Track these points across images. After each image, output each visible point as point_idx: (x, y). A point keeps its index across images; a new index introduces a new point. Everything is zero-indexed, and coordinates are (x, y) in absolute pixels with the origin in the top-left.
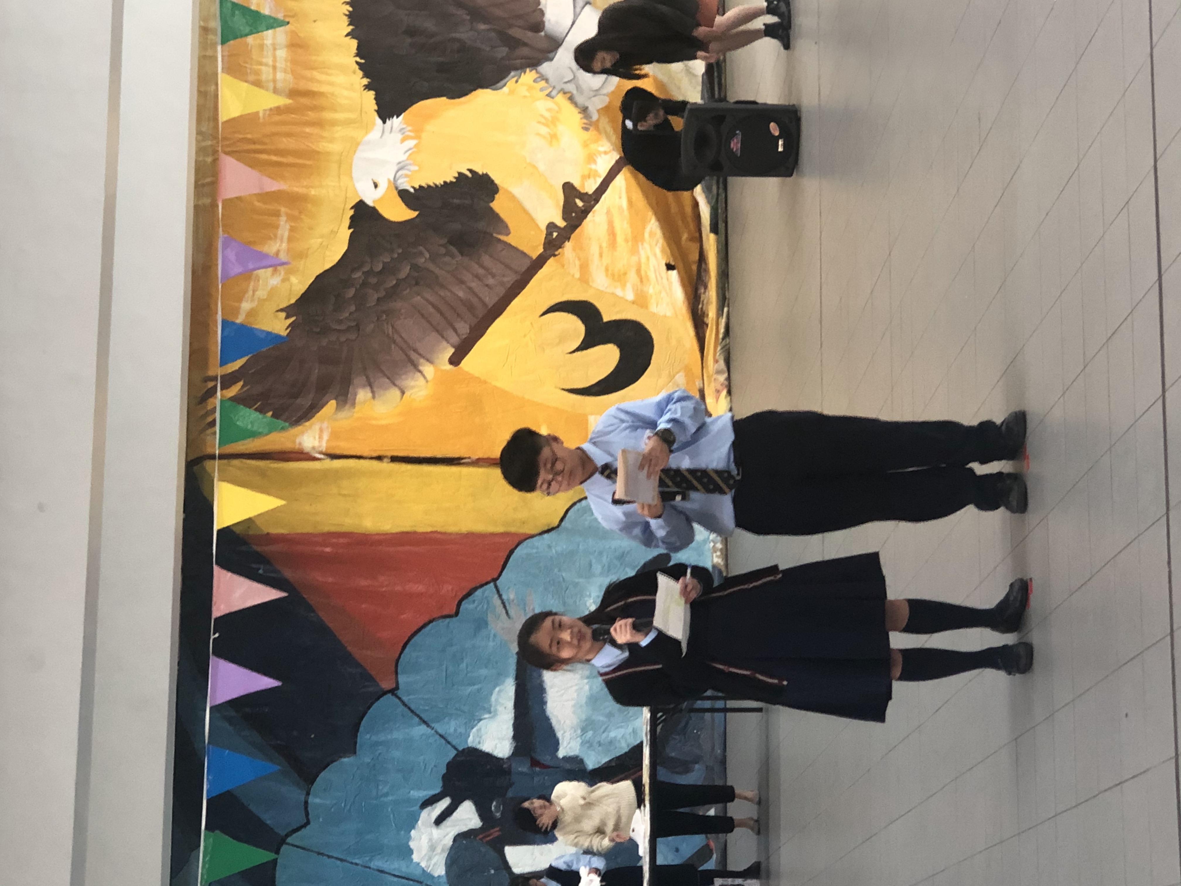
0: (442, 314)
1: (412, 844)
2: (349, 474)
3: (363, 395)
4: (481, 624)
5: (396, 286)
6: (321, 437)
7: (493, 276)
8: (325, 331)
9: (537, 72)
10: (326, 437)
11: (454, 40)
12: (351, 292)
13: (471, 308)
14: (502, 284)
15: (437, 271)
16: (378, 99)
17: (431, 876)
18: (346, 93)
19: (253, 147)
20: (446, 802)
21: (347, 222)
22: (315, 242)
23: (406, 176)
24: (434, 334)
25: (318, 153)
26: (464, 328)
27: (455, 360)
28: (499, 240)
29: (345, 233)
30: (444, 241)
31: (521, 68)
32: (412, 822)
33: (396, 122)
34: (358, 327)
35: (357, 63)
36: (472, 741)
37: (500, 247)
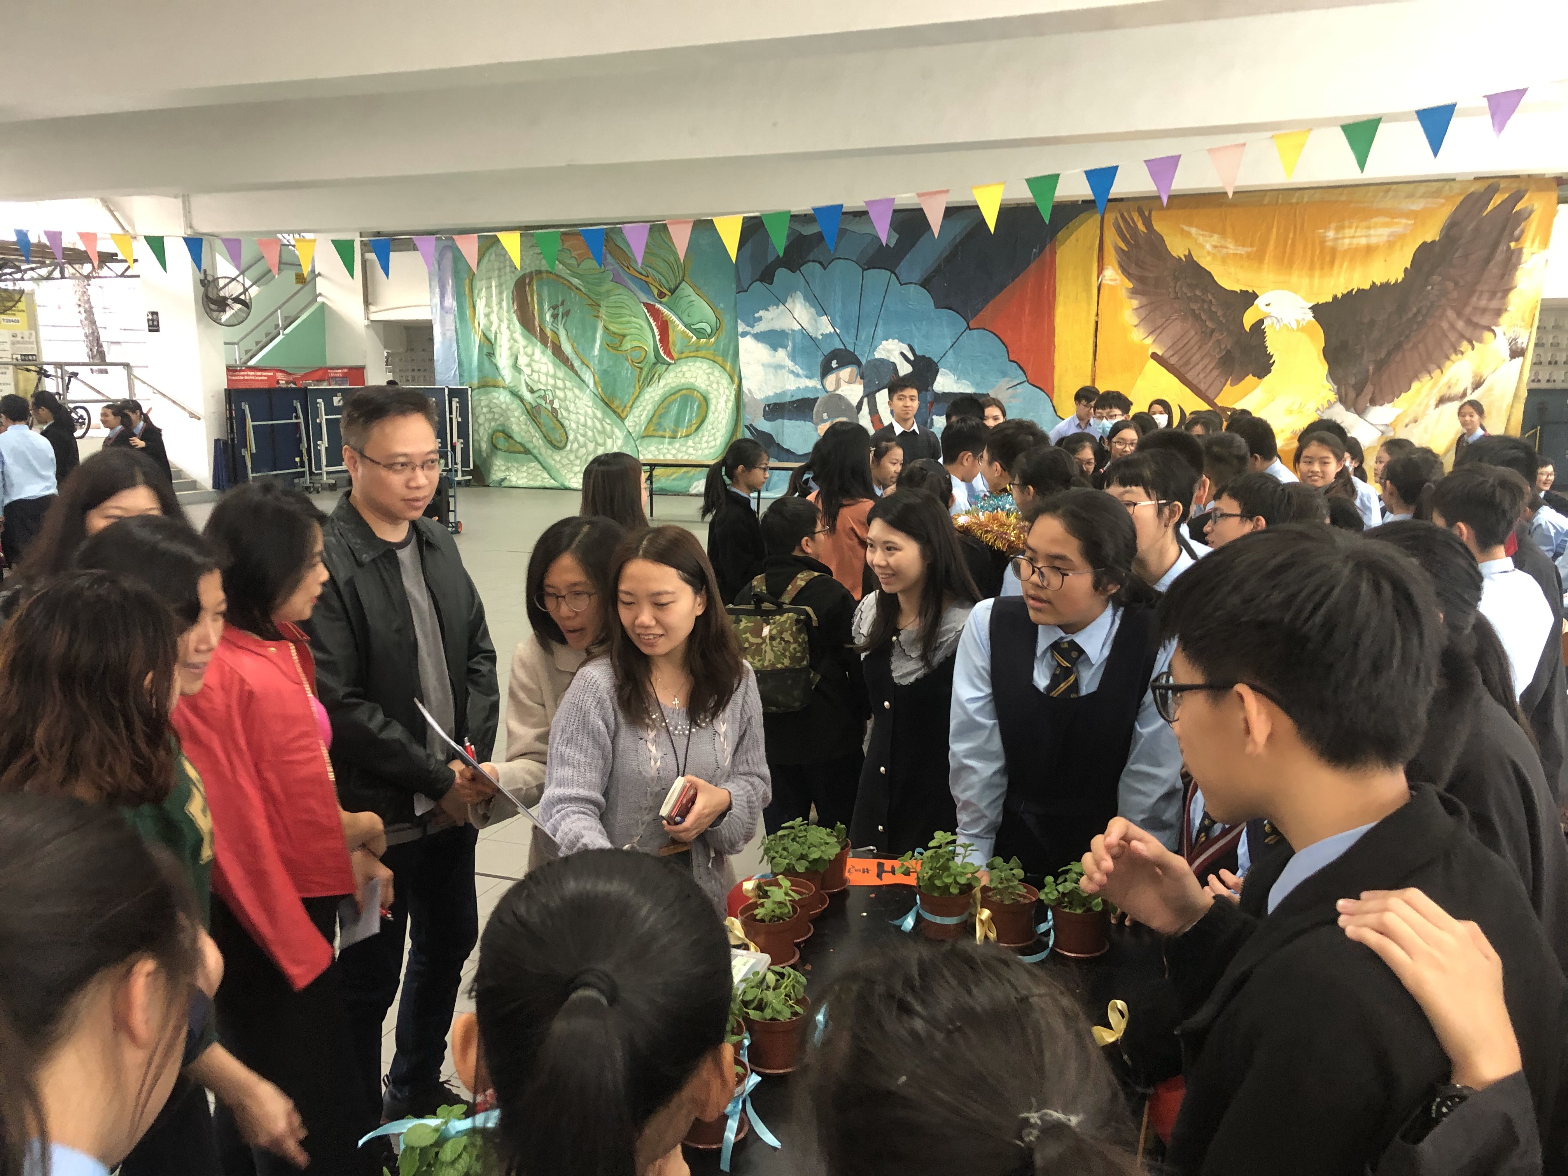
0: (1183, 347)
1: (890, 340)
2: (1089, 297)
3: (1135, 303)
4: (1004, 374)
5: (1202, 320)
6: (1111, 280)
7: (1205, 377)
8: (1176, 279)
9: (1335, 402)
10: (1110, 283)
11: (1363, 350)
12: (1198, 293)
13: (1186, 364)
14: (1200, 382)
15: (1210, 344)
16: (1327, 304)
17: (874, 350)
18: (1332, 283)
19: (1298, 226)
20: (911, 357)
21: (1244, 289)
22: (1233, 270)
23: (1273, 323)
24: (1170, 344)
25: (1291, 268)
26: (1173, 361)
27: (1154, 356)
28: (1227, 380)
29: (1237, 288)
30: (1229, 347)
31: (1339, 393)
32: (901, 340)
33: (1310, 315)
34: (1177, 298)
35: (1352, 290)
36: (942, 370)
37: (1223, 381)
